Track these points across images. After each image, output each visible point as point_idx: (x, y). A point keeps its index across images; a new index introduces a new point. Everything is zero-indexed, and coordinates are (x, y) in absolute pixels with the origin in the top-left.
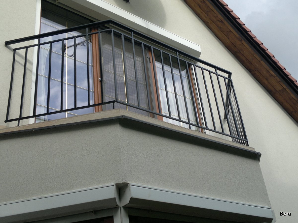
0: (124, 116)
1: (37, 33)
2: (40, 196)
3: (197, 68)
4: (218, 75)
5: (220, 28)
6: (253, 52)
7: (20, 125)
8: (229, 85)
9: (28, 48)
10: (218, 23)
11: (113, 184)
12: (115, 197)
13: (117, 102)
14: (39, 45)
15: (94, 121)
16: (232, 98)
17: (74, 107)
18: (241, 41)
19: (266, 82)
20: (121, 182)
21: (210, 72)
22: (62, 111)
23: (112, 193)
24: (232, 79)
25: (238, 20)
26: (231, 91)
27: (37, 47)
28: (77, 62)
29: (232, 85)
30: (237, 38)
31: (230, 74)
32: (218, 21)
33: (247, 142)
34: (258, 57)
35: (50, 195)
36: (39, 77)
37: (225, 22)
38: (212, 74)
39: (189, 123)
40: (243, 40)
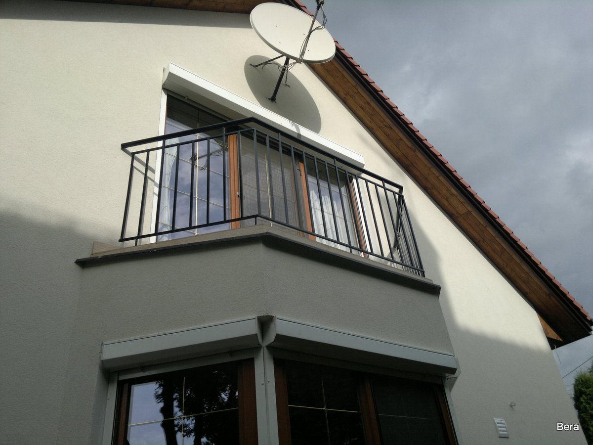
0: (269, 233)
1: (162, 133)
2: (161, 332)
3: (360, 180)
4: (386, 189)
5: (387, 135)
6: (429, 165)
7: (138, 244)
8: (400, 203)
9: (150, 152)
10: (386, 129)
11: (253, 317)
12: (257, 333)
13: (260, 216)
14: (164, 148)
15: (232, 239)
16: (404, 218)
17: (206, 223)
18: (414, 151)
19: (446, 203)
20: (265, 314)
21: (376, 185)
22: (191, 227)
23: (252, 328)
24: (403, 194)
25: (410, 126)
26: (402, 211)
27: (161, 151)
28: (211, 173)
29: (404, 202)
30: (410, 148)
31: (401, 188)
32: (386, 126)
33: (424, 272)
34: (435, 171)
35: (174, 330)
36: (162, 188)
37: (395, 128)
38: (378, 187)
39: (349, 246)
40: (416, 150)
